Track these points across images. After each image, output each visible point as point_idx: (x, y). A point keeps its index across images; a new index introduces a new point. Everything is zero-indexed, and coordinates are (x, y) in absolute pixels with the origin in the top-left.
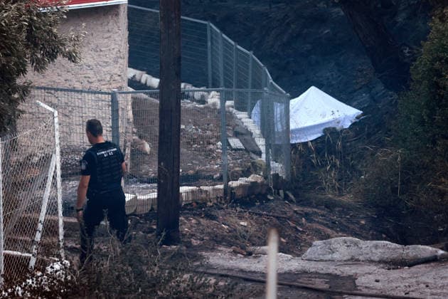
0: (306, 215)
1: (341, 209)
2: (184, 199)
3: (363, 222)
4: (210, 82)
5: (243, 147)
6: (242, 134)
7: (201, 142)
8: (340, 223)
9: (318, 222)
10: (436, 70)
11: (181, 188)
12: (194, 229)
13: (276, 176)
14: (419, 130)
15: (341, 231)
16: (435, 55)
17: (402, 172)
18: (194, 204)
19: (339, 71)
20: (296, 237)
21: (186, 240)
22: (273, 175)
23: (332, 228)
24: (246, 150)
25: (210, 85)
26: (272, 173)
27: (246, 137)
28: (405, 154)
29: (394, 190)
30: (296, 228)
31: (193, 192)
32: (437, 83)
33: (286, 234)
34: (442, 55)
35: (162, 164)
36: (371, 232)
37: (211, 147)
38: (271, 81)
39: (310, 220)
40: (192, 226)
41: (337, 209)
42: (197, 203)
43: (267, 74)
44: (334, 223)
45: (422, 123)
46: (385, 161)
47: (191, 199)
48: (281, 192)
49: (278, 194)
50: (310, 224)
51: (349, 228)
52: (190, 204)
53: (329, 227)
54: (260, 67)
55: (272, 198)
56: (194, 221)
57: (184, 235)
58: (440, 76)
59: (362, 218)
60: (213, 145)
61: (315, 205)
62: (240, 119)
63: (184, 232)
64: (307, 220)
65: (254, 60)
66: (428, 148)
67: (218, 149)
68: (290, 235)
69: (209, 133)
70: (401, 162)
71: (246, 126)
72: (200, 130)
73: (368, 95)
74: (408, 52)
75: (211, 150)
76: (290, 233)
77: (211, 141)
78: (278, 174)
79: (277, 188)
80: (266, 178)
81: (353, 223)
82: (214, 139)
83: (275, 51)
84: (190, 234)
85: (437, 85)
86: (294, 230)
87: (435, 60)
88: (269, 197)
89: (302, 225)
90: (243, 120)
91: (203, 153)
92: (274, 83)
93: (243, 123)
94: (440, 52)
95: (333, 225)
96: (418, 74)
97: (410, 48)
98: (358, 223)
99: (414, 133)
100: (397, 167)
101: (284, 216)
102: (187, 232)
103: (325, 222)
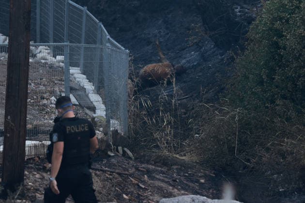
0: (148, 172)
1: (180, 167)
2: (27, 154)
3: (203, 181)
4: (38, 36)
5: (77, 103)
6: (76, 90)
7: (35, 97)
8: (181, 181)
9: (159, 180)
10: (276, 30)
11: (26, 142)
12: (37, 184)
13: (115, 132)
14: (259, 89)
15: (183, 189)
16: (276, 15)
17: (239, 131)
18: (37, 159)
19: (167, 28)
20: (139, 194)
21: (30, 195)
22: (112, 131)
23: (174, 186)
24: (80, 105)
25: (38, 40)
26: (111, 129)
27: (80, 93)
28: (243, 113)
29: (231, 150)
30: (138, 185)
31: (35, 146)
32: (276, 43)
33: (129, 190)
34: (283, 15)
35: (9, 117)
36: (211, 191)
37: (45, 102)
38: (108, 37)
39: (151, 178)
40: (35, 181)
41: (175, 167)
42: (39, 158)
43: (102, 30)
44: (175, 181)
45: (261, 83)
46: (222, 120)
47: (33, 153)
48: (120, 148)
49: (117, 151)
50: (152, 182)
51: (189, 186)
52: (32, 158)
53: (171, 185)
54: (95, 22)
55: (112, 154)
56: (38, 176)
57: (28, 190)
58: (281, 36)
59: (200, 177)
60: (47, 99)
61: (153, 163)
62: (72, 74)
63: (29, 187)
64: (149, 177)
65: (88, 15)
66: (267, 107)
67: (51, 104)
68: (132, 192)
69: (42, 88)
70: (239, 120)
71: (78, 82)
72: (33, 84)
73: (197, 53)
74: (240, 12)
75: (44, 105)
76: (132, 189)
77: (45, 96)
78: (117, 131)
79: (116, 144)
80: (106, 134)
81: (192, 181)
82: (48, 94)
83: (102, 7)
84: (34, 189)
85: (276, 45)
86: (136, 187)
87: (275, 20)
88: (109, 153)
89: (144, 182)
90: (76, 75)
91: (37, 108)
92: (111, 39)
93: (75, 79)
94: (281, 12)
95: (174, 183)
96: (257, 33)
97: (242, 8)
98: (198, 181)
99: (253, 93)
100: (234, 126)
101: (126, 172)
102: (32, 186)
103: (166, 180)
